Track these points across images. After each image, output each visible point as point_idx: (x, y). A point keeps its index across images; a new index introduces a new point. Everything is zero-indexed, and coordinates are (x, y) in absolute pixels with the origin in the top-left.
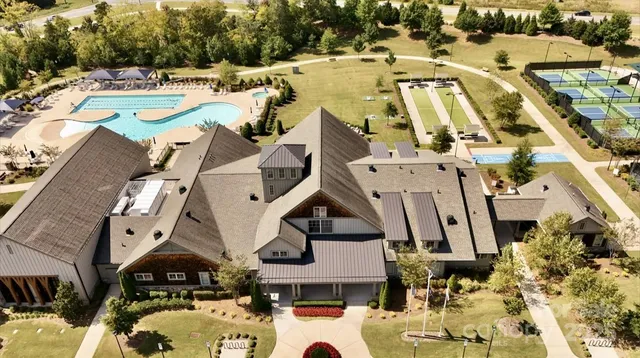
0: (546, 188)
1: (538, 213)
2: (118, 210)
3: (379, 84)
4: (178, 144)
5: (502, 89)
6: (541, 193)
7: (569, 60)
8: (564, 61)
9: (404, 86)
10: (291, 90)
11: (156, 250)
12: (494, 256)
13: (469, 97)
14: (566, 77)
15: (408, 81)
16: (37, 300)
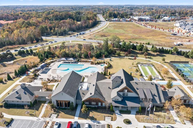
0: (175, 90)
1: (174, 95)
2: (80, 89)
3: (133, 64)
4: (85, 76)
5: (164, 67)
6: (174, 91)
7: (180, 61)
8: (179, 61)
9: (139, 65)
10: (111, 65)
11: (91, 97)
12: (164, 103)
13: (156, 69)
14: (180, 65)
15: (140, 64)
16: (64, 106)
